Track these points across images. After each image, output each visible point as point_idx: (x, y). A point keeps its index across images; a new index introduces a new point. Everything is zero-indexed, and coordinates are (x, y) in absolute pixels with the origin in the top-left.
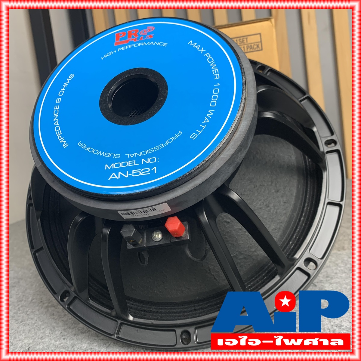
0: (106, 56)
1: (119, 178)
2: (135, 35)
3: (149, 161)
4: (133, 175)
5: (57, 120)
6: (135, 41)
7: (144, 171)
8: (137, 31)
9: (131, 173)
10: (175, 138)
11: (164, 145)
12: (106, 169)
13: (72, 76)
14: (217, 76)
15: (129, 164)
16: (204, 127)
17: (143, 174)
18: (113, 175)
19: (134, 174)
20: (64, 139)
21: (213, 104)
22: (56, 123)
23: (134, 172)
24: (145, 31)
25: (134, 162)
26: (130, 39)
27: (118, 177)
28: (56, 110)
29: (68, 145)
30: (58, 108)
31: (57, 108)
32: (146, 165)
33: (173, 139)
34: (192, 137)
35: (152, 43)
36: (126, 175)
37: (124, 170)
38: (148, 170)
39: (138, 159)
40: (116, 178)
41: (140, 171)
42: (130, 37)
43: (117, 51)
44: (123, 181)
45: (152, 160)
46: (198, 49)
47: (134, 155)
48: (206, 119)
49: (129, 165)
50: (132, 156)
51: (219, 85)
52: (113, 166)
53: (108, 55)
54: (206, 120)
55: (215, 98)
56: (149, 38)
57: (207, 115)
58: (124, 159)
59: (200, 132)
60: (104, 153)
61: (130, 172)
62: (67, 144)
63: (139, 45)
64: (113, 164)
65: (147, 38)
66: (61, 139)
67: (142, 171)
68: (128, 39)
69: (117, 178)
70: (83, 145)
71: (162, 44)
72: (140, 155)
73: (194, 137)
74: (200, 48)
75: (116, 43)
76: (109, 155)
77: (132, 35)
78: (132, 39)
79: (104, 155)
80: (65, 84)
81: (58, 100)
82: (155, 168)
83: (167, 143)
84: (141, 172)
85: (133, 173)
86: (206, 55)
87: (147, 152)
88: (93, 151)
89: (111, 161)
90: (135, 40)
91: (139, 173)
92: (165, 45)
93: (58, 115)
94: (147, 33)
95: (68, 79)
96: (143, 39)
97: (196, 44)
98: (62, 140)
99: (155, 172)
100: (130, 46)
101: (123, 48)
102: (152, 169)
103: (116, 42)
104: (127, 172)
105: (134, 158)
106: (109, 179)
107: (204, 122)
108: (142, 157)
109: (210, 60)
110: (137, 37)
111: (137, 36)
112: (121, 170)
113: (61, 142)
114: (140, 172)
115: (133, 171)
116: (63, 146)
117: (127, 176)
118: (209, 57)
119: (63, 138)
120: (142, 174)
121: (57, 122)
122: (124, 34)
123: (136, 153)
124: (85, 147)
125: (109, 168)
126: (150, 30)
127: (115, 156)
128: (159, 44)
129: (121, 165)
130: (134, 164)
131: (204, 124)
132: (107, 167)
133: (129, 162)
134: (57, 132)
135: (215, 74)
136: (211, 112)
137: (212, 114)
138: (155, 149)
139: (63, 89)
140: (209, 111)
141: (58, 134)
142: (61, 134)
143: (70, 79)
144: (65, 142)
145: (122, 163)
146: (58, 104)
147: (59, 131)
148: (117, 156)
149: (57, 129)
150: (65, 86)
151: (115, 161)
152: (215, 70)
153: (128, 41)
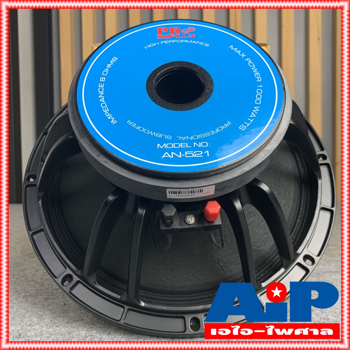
0: (149, 46)
2: (177, 32)
3: (200, 145)
4: (186, 156)
5: (103, 98)
6: (177, 38)
7: (196, 153)
8: (178, 29)
9: (185, 154)
10: (224, 127)
11: (214, 133)
12: (158, 148)
13: (115, 59)
15: (181, 145)
16: (252, 121)
17: (196, 155)
18: (166, 154)
19: (187, 155)
20: (112, 116)
21: (258, 101)
22: (102, 100)
23: (187, 153)
24: (186, 30)
25: (186, 144)
26: (173, 35)
27: (171, 156)
28: (101, 88)
29: (117, 122)
31: (101, 86)
32: (197, 148)
33: (222, 127)
34: (241, 128)
36: (179, 155)
37: (177, 151)
38: (200, 153)
39: (190, 142)
40: (169, 157)
41: (193, 153)
42: (172, 33)
43: (160, 43)
44: (175, 160)
45: (204, 144)
46: (239, 53)
47: (185, 138)
48: (253, 114)
49: (181, 147)
50: (184, 138)
52: (165, 145)
53: (152, 45)
55: (259, 97)
56: (191, 37)
57: (254, 111)
58: (175, 140)
59: (248, 125)
60: (155, 133)
61: (183, 153)
62: (115, 120)
63: (182, 41)
65: (190, 37)
66: (109, 115)
67: (195, 153)
68: (170, 34)
69: (171, 157)
70: (133, 123)
71: (204, 44)
72: (192, 139)
74: (241, 53)
75: (159, 37)
76: (161, 136)
77: (174, 32)
78: (174, 36)
79: (156, 135)
80: (108, 65)
81: (103, 79)
82: (208, 152)
83: (217, 130)
84: (194, 154)
85: (186, 154)
86: (247, 59)
87: (198, 137)
88: (144, 130)
89: (162, 141)
90: (178, 36)
91: (192, 155)
92: (207, 45)
93: (103, 93)
94: (189, 32)
95: (111, 61)
96: (185, 37)
97: (236, 49)
99: (208, 156)
100: (173, 41)
101: (166, 42)
102: (205, 153)
103: (158, 35)
104: (180, 153)
105: (186, 141)
106: (162, 157)
107: (251, 116)
108: (193, 141)
109: (252, 65)
110: (179, 34)
111: (179, 33)
112: (173, 150)
113: (109, 118)
114: (193, 154)
115: (186, 152)
116: (112, 122)
117: (180, 157)
118: (250, 62)
119: (111, 115)
120: (195, 156)
121: (103, 99)
122: (166, 30)
123: (187, 137)
124: (134, 126)
125: (162, 148)
126: (191, 30)
127: (167, 137)
128: (201, 43)
129: (173, 146)
130: (186, 146)
131: (251, 118)
132: (159, 146)
133: (181, 144)
134: (104, 108)
135: (257, 76)
136: (257, 108)
137: (258, 110)
138: (207, 134)
139: (107, 70)
140: (255, 107)
141: (105, 110)
142: (108, 110)
143: (114, 61)
144: (113, 118)
145: (174, 144)
146: (102, 83)
147: (106, 108)
148: (168, 137)
149: (104, 105)
150: (108, 67)
151: (167, 141)
152: (257, 74)
153: (170, 36)
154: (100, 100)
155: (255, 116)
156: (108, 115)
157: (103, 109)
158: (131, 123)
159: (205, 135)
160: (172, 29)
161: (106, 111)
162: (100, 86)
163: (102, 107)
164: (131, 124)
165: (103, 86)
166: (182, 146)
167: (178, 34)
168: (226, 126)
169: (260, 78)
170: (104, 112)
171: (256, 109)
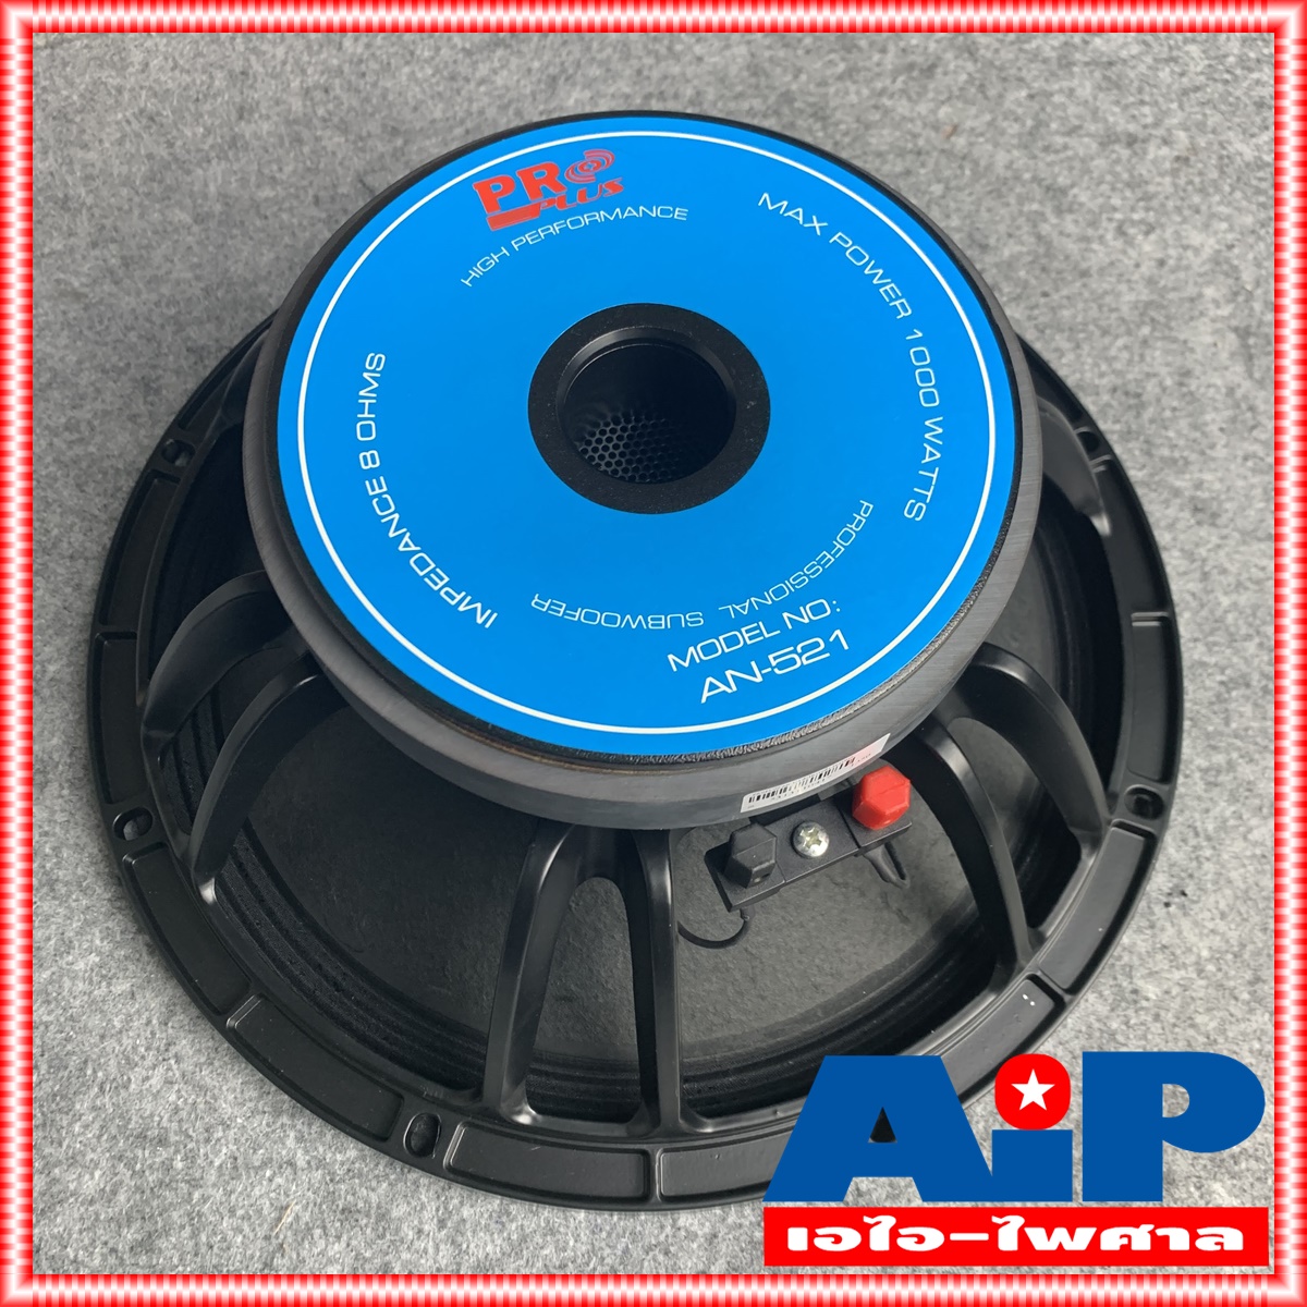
0: (477, 271)
1: (735, 689)
3: (807, 615)
4: (776, 670)
5: (404, 534)
6: (562, 207)
7: (805, 650)
8: (552, 170)
9: (770, 665)
10: (857, 526)
11: (833, 556)
12: (675, 669)
13: (374, 363)
14: (903, 308)
15: (745, 636)
16: (935, 476)
17: (807, 659)
18: (711, 683)
19: (780, 666)
20: (469, 598)
21: (929, 397)
22: (407, 545)
23: (775, 658)
24: (582, 167)
25: (758, 627)
26: (543, 202)
27: (730, 687)
28: (379, 495)
29: (495, 615)
30: (381, 487)
31: (377, 489)
32: (801, 632)
33: (852, 528)
34: (909, 513)
35: (630, 212)
36: (755, 676)
37: (740, 660)
38: (817, 645)
39: (771, 616)
40: (725, 691)
41: (795, 651)
42: (536, 193)
43: (509, 248)
44: (748, 698)
45: (817, 610)
46: (801, 219)
47: (747, 604)
48: (929, 448)
49: (749, 642)
50: (743, 608)
51: (920, 335)
52: (695, 653)
53: (483, 265)
54: (931, 455)
55: (925, 377)
56: (610, 192)
57: (927, 436)
58: (720, 624)
59: (930, 494)
60: (640, 617)
61: (764, 664)
62: (489, 612)
63: (585, 220)
64: (691, 649)
65: (605, 195)
66: (459, 597)
67: (799, 650)
68: (533, 202)
69: (729, 691)
70: (552, 604)
71: (668, 212)
72: (770, 602)
73: (915, 511)
74: (808, 219)
75: (495, 221)
76: (665, 622)
77: (541, 186)
78: (549, 203)
79: (647, 623)
80: (363, 393)
81: (369, 460)
82: (838, 632)
83: (840, 545)
84: (800, 656)
85: (774, 663)
86: (835, 238)
87: (789, 586)
88: (600, 618)
89: (680, 639)
90: (561, 202)
91: (793, 662)
92: (679, 213)
93: (396, 516)
94: (596, 175)
95: (365, 375)
96: (589, 199)
97: (785, 203)
98: (461, 602)
99: (846, 647)
100: (555, 228)
101: (528, 238)
102: (831, 639)
103: (489, 215)
104: (754, 664)
105: (753, 617)
106: (704, 700)
107: (927, 460)
108: (779, 607)
109: (857, 255)
110: (563, 193)
111: (563, 188)
112: (728, 661)
113: (461, 608)
114: (795, 656)
115: (771, 657)
116: (479, 621)
117: (759, 679)
118: (851, 246)
119: (463, 594)
120: (805, 663)
121: (406, 539)
122: (508, 184)
123: (753, 599)
124: (562, 610)
125: (686, 665)
126: (599, 164)
127: (685, 619)
128: (655, 212)
129: (720, 644)
130: (761, 634)
131: (930, 467)
132: (675, 661)
133: (743, 630)
134: (427, 575)
135: (890, 298)
136: (934, 423)
137: (940, 431)
138: (811, 571)
139: (366, 415)
140: (927, 423)
141: (436, 584)
142: (447, 579)
143: (373, 371)
144: (479, 605)
145: (721, 638)
146: (372, 474)
147: (433, 571)
148: (692, 619)
149: (422, 564)
150: (367, 402)
151: (694, 636)
152: (887, 288)
153: (535, 210)
154: (401, 548)
155: (939, 455)
156: (453, 598)
157: (426, 580)
158: (547, 605)
159: (808, 576)
160: (527, 175)
161: (441, 584)
162: (373, 490)
163: (421, 574)
164: (549, 608)
165: (385, 489)
166: (750, 638)
167: (558, 195)
168: (860, 521)
169: (904, 301)
170: (436, 588)
171: (934, 429)
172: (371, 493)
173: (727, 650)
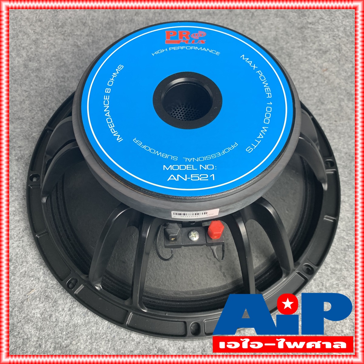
0: (157, 53)
1: (178, 180)
2: (186, 36)
3: (206, 168)
4: (192, 179)
5: (108, 112)
6: (186, 43)
7: (202, 176)
8: (188, 33)
9: (190, 177)
10: (231, 149)
11: (221, 154)
12: (164, 169)
13: (120, 67)
14: (269, 96)
15: (187, 167)
16: (259, 142)
17: (201, 179)
18: (172, 176)
19: (193, 178)
20: (117, 133)
21: (267, 121)
22: (108, 115)
23: (193, 176)
24: (196, 35)
25: (192, 166)
26: (182, 40)
27: (177, 179)
28: (106, 100)
29: (122, 140)
30: (108, 98)
31: (106, 98)
32: (203, 171)
33: (229, 149)
34: (247, 150)
35: (204, 49)
36: (185, 178)
37: (183, 173)
38: (206, 176)
39: (196, 165)
40: (175, 180)
42: (181, 37)
43: (168, 49)
44: (181, 184)
45: (210, 167)
46: (250, 64)
48: (261, 134)
49: (187, 169)
50: (190, 160)
51: (271, 104)
52: (171, 167)
53: (159, 52)
54: (261, 136)
55: (268, 115)
56: (201, 43)
57: (261, 131)
58: (181, 162)
59: (255, 147)
60: (161, 153)
61: (189, 176)
62: (121, 138)
63: (191, 48)
64: (171, 166)
65: (199, 43)
66: (115, 132)
67: (200, 176)
68: (180, 40)
70: (139, 142)
71: (215, 52)
72: (198, 161)
73: (249, 150)
74: (252, 65)
75: (167, 42)
76: (167, 156)
77: (183, 36)
78: (184, 41)
79: (162, 155)
80: (114, 74)
81: (108, 91)
82: (213, 175)
83: (224, 152)
85: (192, 177)
86: (258, 72)
87: (205, 158)
88: (150, 150)
89: (169, 162)
90: (187, 42)
92: (217, 53)
93: (108, 107)
94: (199, 38)
95: (117, 70)
96: (195, 43)
97: (248, 59)
98: (115, 133)
99: (214, 179)
100: (182, 48)
101: (174, 48)
102: (210, 176)
103: (166, 40)
104: (186, 175)
105: (192, 163)
106: (168, 180)
107: (259, 137)
108: (200, 163)
109: (262, 78)
110: (188, 40)
111: (189, 38)
112: (179, 172)
113: (114, 135)
114: (198, 177)
116: (118, 140)
117: (186, 180)
118: (261, 75)
119: (117, 131)
121: (108, 113)
122: (175, 33)
123: (193, 158)
124: (141, 144)
125: (168, 169)
126: (201, 35)
127: (173, 157)
128: (211, 51)
130: (192, 168)
131: (259, 140)
132: (165, 167)
133: (187, 165)
134: (109, 124)
135: (267, 92)
136: (265, 128)
137: (266, 131)
138: (213, 156)
139: (112, 79)
140: (263, 128)
141: (111, 127)
142: (114, 126)
143: (119, 69)
144: (119, 136)
145: (180, 166)
146: (107, 94)
147: (111, 123)
148: (174, 158)
149: (109, 120)
150: (114, 76)
151: (173, 163)
152: (267, 89)
153: (179, 42)
154: (106, 115)
155: (263, 137)
156: (113, 132)
157: (109, 125)
158: (137, 141)
159: (211, 157)
160: (181, 33)
161: (112, 127)
162: (105, 98)
163: (108, 123)
164: (137, 143)
165: (108, 99)
167: (187, 40)
168: (233, 148)
169: (271, 93)
170: (110, 128)
171: (265, 129)
172: (104, 99)
173: (180, 169)
